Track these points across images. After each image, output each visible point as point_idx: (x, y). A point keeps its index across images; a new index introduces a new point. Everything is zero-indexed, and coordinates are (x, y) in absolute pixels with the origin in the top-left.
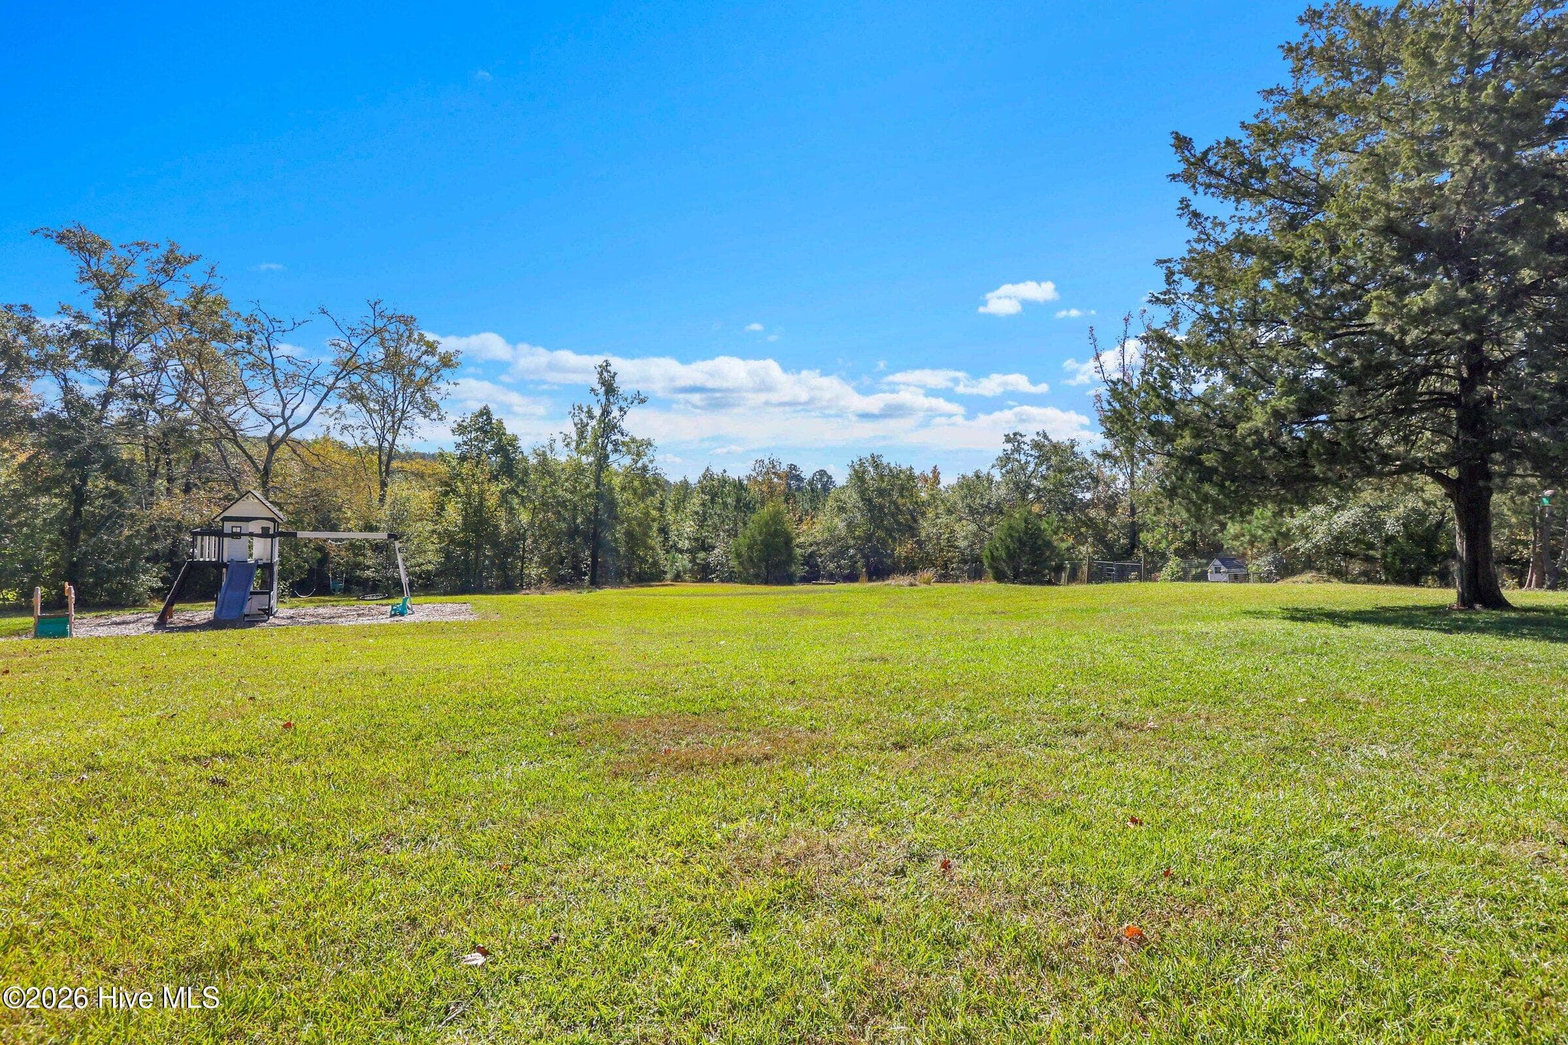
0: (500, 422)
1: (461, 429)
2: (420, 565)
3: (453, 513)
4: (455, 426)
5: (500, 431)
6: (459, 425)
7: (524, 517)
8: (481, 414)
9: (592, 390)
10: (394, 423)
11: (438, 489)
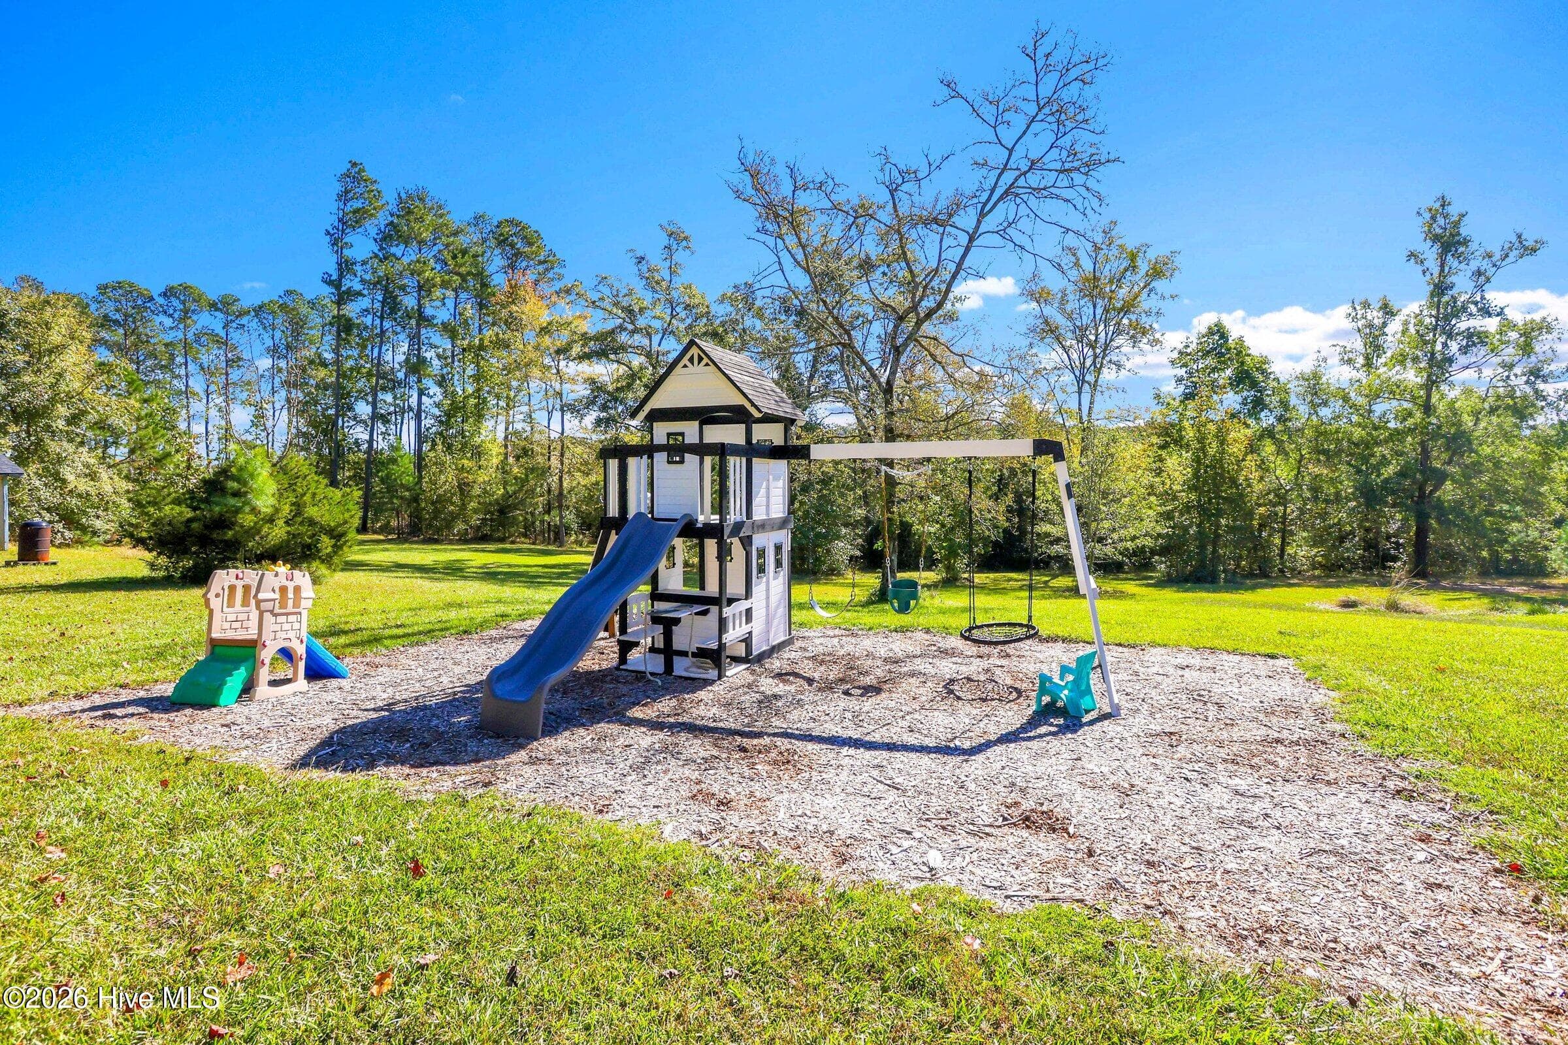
0: (1241, 339)
1: (1183, 357)
2: (1134, 538)
3: (1178, 466)
4: (1175, 355)
5: (1241, 351)
6: (1180, 353)
7: (1283, 473)
8: (1211, 332)
9: (1412, 255)
10: (1096, 356)
11: (1155, 440)
